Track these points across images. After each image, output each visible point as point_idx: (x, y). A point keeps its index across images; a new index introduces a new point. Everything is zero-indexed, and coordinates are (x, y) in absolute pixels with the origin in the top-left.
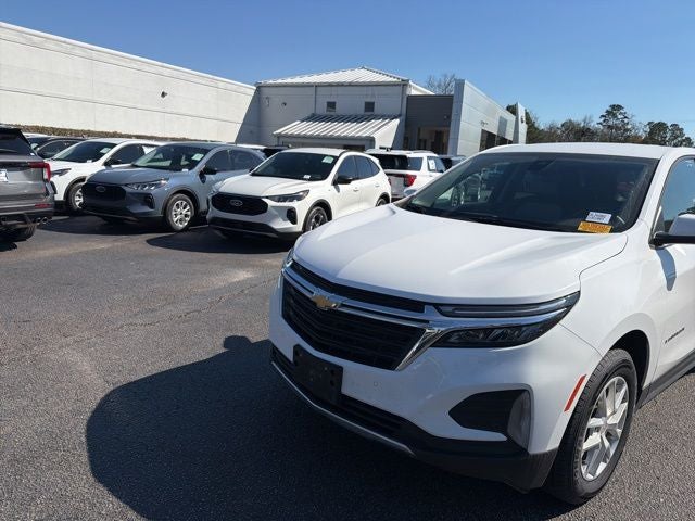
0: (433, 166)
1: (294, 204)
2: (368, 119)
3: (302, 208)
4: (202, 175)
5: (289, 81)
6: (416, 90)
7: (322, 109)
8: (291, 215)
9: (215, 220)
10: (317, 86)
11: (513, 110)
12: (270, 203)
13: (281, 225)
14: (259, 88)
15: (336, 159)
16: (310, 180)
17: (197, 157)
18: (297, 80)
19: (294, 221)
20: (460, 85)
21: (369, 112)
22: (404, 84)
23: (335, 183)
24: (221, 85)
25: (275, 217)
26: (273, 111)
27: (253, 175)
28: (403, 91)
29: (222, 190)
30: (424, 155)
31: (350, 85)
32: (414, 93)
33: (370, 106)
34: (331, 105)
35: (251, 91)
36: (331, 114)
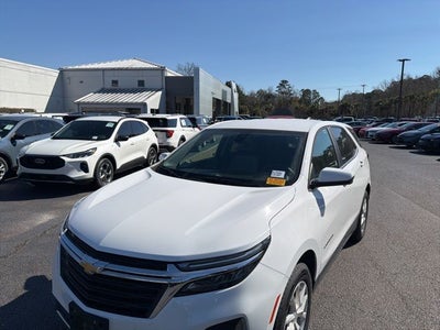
0: (184, 124)
1: (86, 159)
2: (141, 91)
3: (92, 161)
4: (13, 140)
5: (84, 67)
6: (170, 73)
7: (109, 85)
8: (84, 167)
9: (24, 175)
10: (104, 70)
11: (229, 84)
12: (66, 159)
13: (77, 174)
14: (62, 72)
15: (116, 124)
16: (97, 140)
17: (8, 127)
18: (90, 66)
19: (86, 170)
20: (197, 71)
21: (141, 87)
22: (162, 70)
23: (116, 141)
24: (32, 70)
25: (71, 169)
26: (73, 87)
27: (54, 138)
28: (162, 74)
29: (27, 152)
30: (178, 117)
31: (127, 69)
32: (169, 75)
33: (141, 83)
34: (115, 82)
35: (56, 74)
36: (115, 88)
